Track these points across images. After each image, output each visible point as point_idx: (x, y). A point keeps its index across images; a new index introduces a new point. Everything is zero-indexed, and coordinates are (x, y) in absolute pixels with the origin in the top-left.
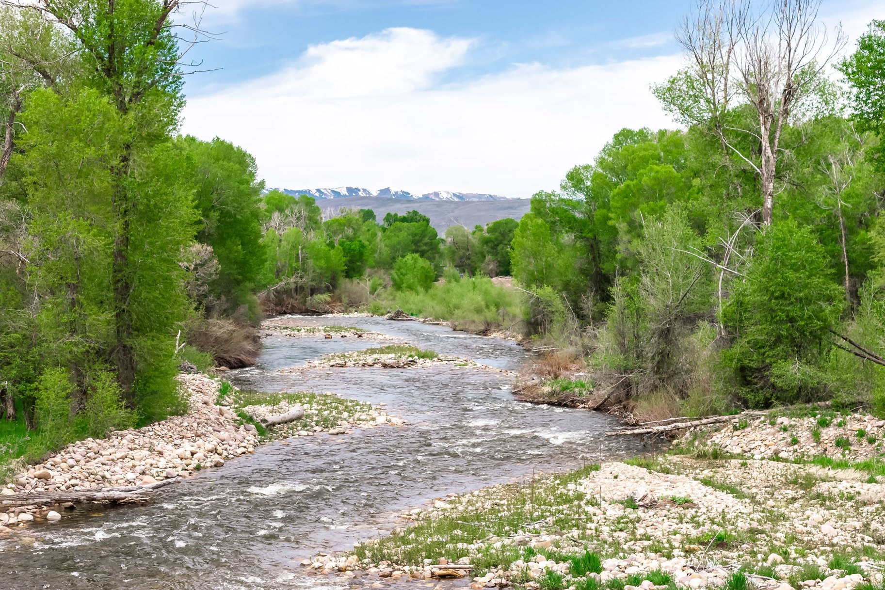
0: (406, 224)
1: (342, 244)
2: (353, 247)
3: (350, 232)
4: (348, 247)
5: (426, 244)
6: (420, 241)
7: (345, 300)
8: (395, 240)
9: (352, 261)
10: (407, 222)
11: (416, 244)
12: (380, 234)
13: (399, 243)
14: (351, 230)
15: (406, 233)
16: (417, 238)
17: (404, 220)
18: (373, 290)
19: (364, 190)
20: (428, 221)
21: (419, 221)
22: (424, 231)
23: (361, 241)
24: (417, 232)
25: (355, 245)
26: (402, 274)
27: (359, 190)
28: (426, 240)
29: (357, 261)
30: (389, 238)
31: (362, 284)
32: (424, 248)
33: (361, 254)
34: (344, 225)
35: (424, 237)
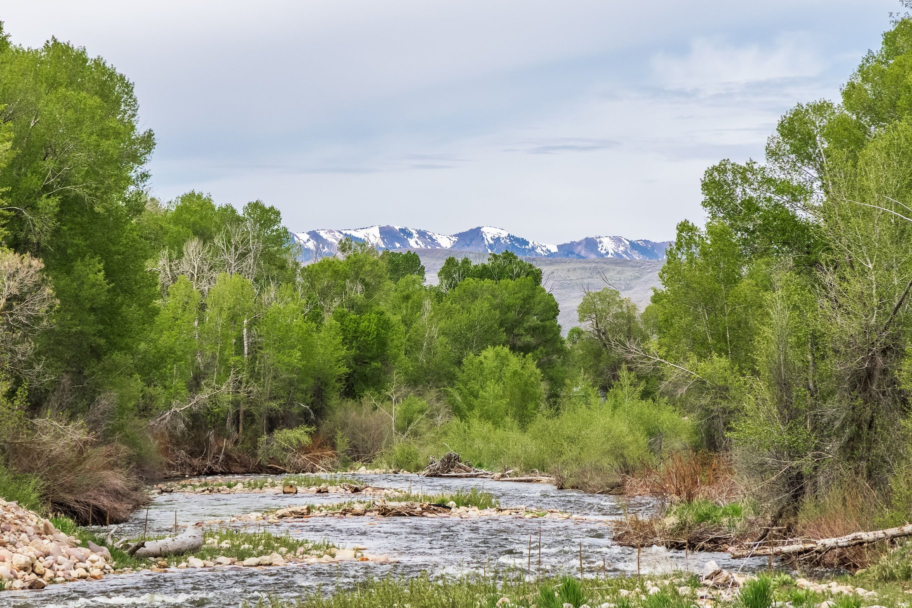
0: (487, 282)
1: (340, 317)
2: (363, 325)
3: (357, 292)
4: (352, 326)
5: (533, 330)
6: (518, 323)
7: (342, 443)
8: (463, 319)
9: (359, 360)
10: (491, 277)
11: (509, 331)
12: (428, 304)
13: (471, 327)
14: (360, 287)
15: (486, 305)
16: (512, 315)
17: (484, 273)
18: (406, 424)
19: (422, 234)
20: (537, 277)
21: (518, 275)
22: (526, 300)
23: (382, 313)
24: (510, 301)
25: (368, 322)
26: (472, 393)
27: (410, 235)
28: (534, 320)
29: (372, 359)
30: (449, 313)
31: (383, 410)
32: (528, 339)
33: (383, 343)
34: (346, 277)
35: (527, 313)
